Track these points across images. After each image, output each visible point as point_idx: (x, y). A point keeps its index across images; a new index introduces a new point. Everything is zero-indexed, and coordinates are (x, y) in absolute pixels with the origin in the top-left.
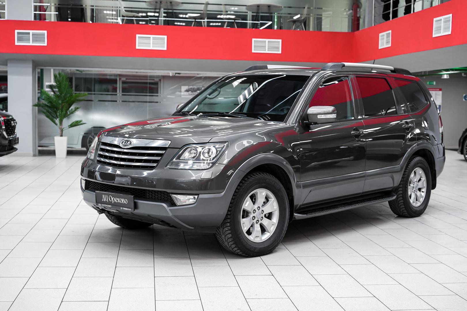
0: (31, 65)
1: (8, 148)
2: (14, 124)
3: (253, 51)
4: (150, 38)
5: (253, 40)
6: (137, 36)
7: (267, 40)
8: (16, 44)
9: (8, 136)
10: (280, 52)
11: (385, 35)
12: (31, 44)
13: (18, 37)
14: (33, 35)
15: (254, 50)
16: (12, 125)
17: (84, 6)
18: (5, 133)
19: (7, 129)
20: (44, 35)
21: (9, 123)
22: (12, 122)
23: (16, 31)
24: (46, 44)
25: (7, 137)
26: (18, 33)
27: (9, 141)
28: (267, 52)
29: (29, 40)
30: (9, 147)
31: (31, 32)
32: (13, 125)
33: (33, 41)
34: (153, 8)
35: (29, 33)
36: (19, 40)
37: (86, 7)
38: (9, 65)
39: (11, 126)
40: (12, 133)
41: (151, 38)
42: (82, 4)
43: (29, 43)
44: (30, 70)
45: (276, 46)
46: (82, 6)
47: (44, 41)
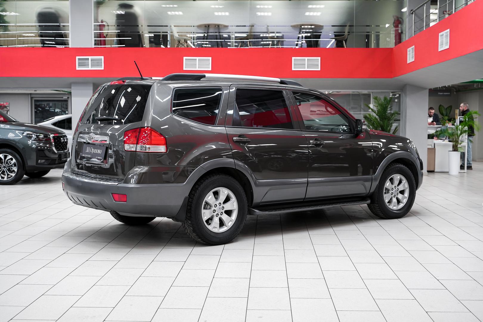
0: (91, 88)
1: (58, 161)
2: (64, 140)
3: (293, 69)
5: (293, 58)
6: (185, 58)
7: (306, 58)
8: (77, 69)
9: (58, 151)
10: (319, 69)
11: (411, 50)
12: (90, 68)
13: (79, 63)
14: (91, 60)
15: (294, 68)
17: (141, 32)
18: (54, 148)
19: (56, 145)
20: (101, 60)
21: (59, 139)
22: (61, 138)
23: (77, 57)
24: (103, 69)
25: (56, 152)
26: (79, 59)
27: (59, 156)
28: (306, 69)
29: (88, 65)
31: (90, 57)
33: (91, 66)
34: (203, 32)
35: (88, 59)
36: (80, 65)
37: (143, 33)
38: (72, 88)
39: (61, 142)
40: (65, 149)
41: (197, 60)
43: (89, 67)
44: (91, 92)
45: (316, 63)
46: (139, 32)
47: (102, 66)
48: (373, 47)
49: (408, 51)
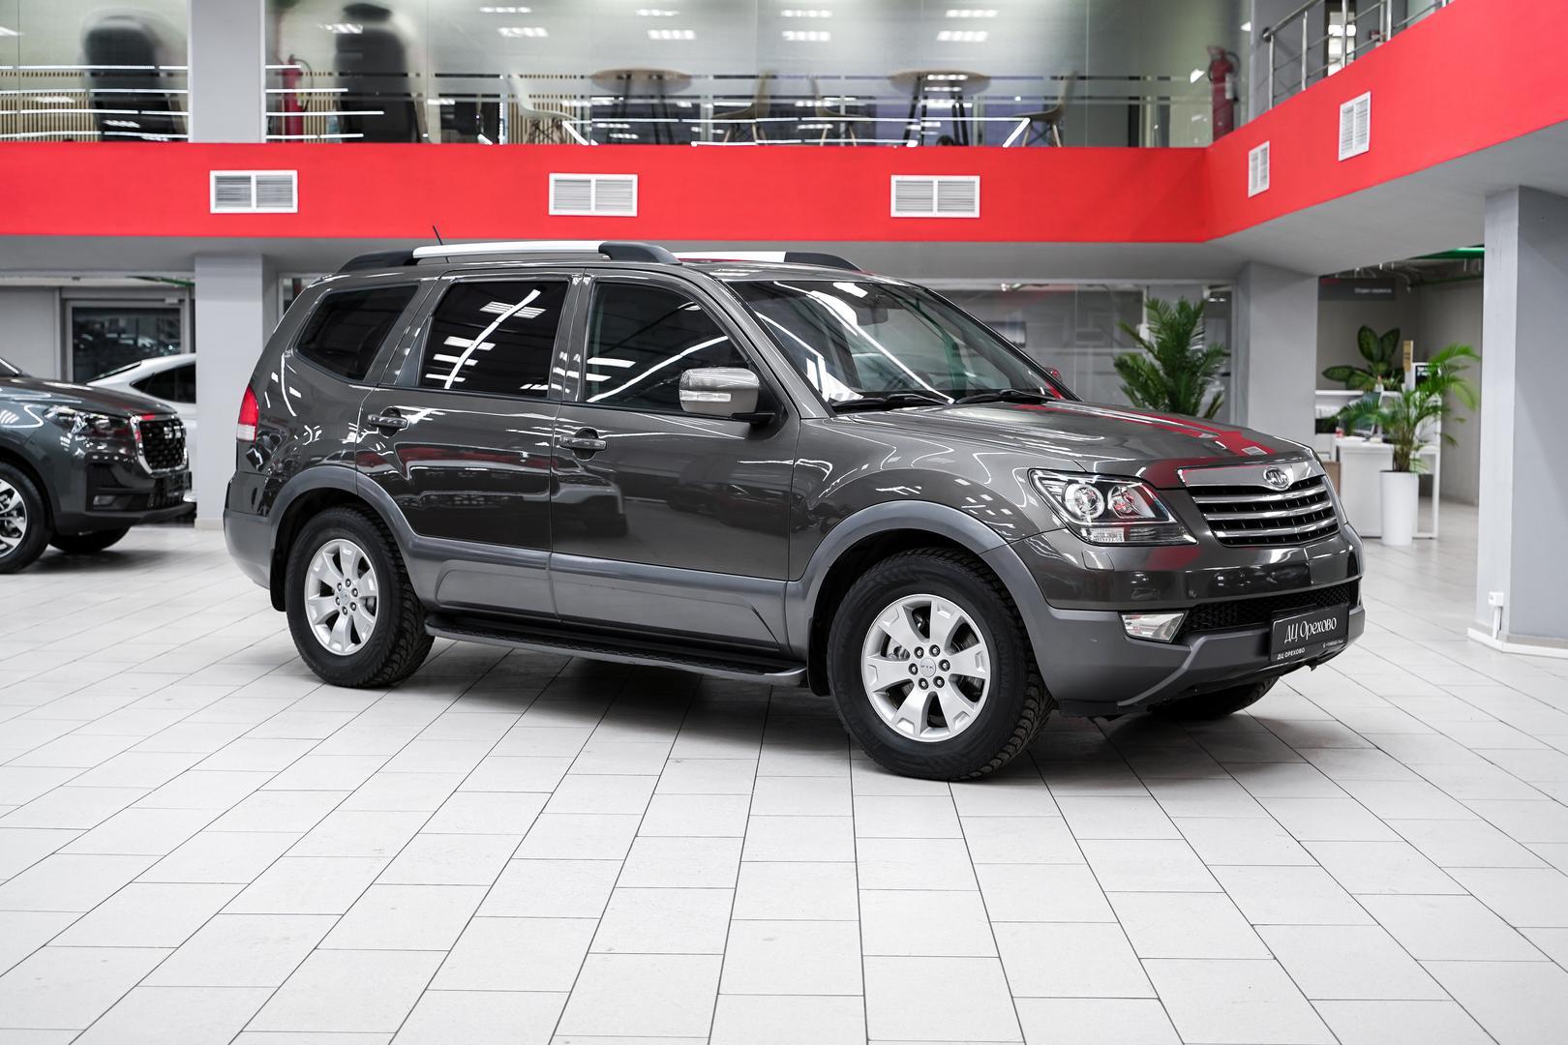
0: (259, 270)
1: (155, 500)
2: (174, 435)
3: (894, 213)
4: (589, 181)
5: (894, 179)
6: (553, 177)
7: (936, 179)
8: (214, 209)
9: (152, 468)
10: (976, 214)
11: (1260, 154)
12: (254, 208)
13: (219, 192)
14: (258, 183)
15: (898, 210)
16: (166, 437)
17: (414, 95)
18: (142, 460)
19: (149, 448)
20: (290, 182)
21: (157, 431)
22: (165, 429)
23: (214, 174)
24: (294, 209)
25: (149, 471)
26: (219, 180)
27: (156, 485)
28: (935, 214)
29: (248, 198)
30: (158, 499)
31: (254, 174)
32: (170, 436)
33: (259, 201)
34: (612, 94)
35: (248, 179)
36: (222, 198)
37: (420, 99)
38: (197, 269)
39: (164, 439)
40: (176, 460)
41: (594, 184)
42: (408, 91)
43: (250, 205)
44: (258, 283)
45: (965, 195)
46: (409, 95)
47: (291, 200)
48: (1148, 144)
49: (1250, 158)
